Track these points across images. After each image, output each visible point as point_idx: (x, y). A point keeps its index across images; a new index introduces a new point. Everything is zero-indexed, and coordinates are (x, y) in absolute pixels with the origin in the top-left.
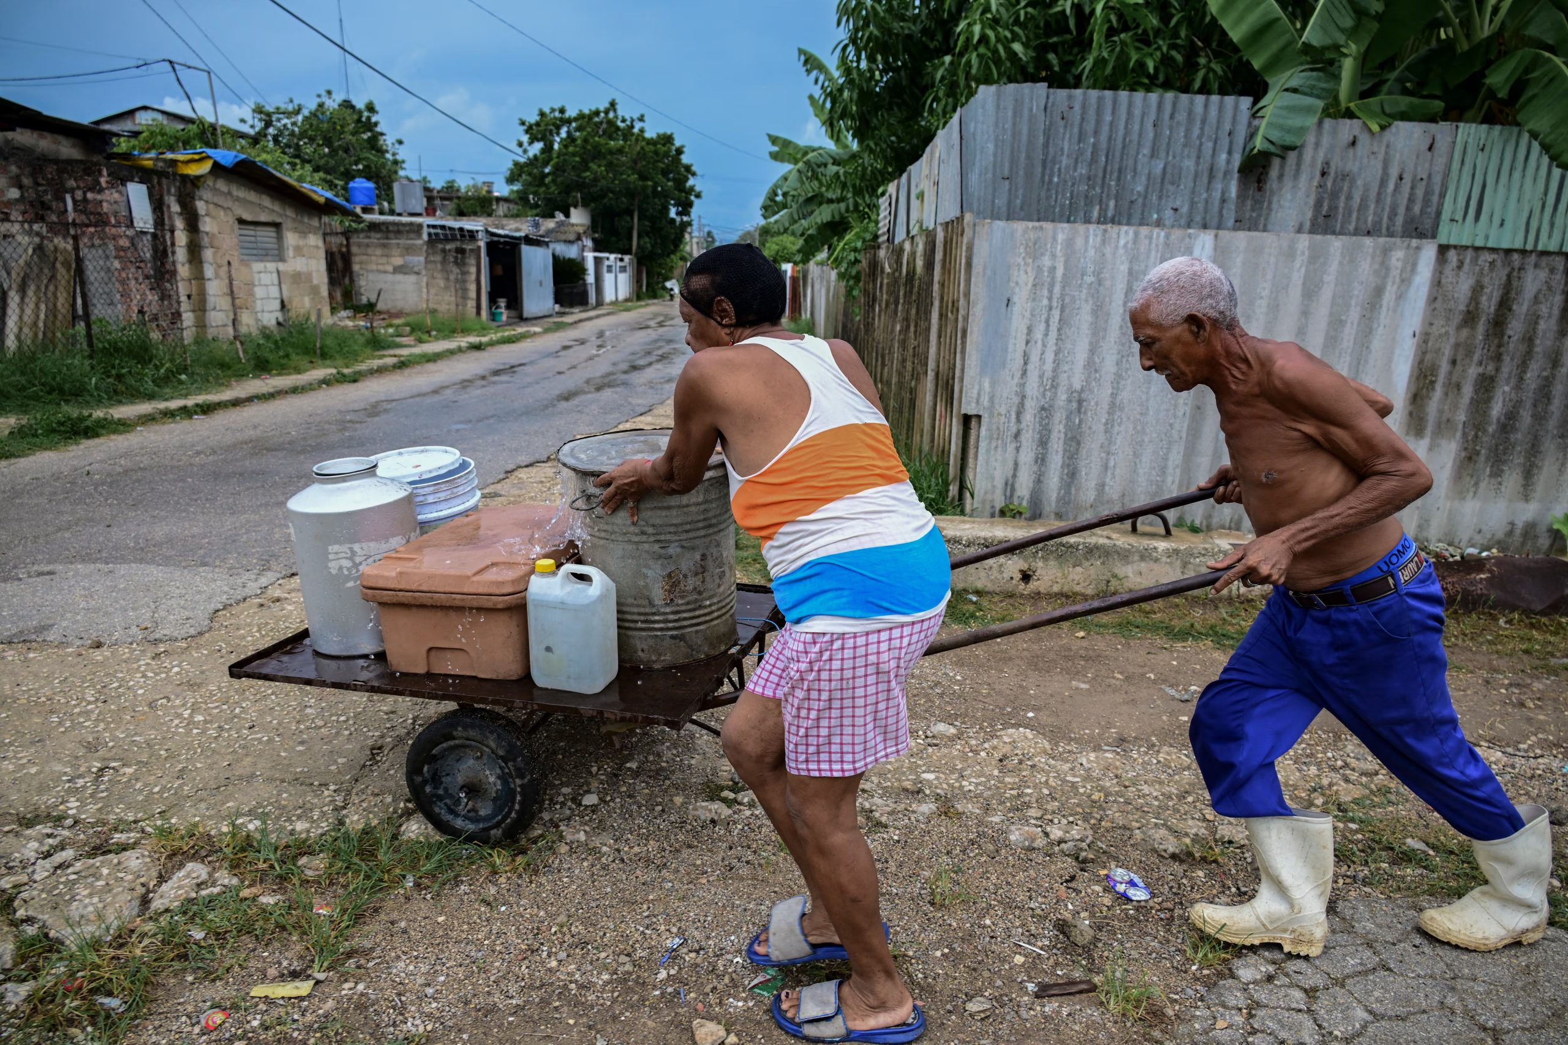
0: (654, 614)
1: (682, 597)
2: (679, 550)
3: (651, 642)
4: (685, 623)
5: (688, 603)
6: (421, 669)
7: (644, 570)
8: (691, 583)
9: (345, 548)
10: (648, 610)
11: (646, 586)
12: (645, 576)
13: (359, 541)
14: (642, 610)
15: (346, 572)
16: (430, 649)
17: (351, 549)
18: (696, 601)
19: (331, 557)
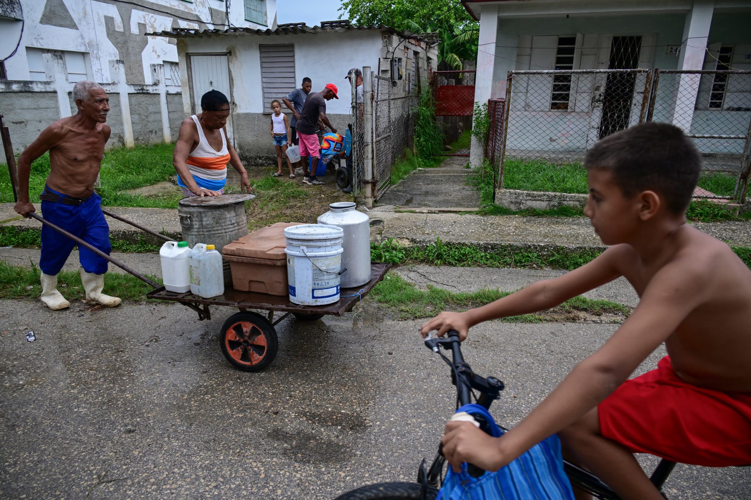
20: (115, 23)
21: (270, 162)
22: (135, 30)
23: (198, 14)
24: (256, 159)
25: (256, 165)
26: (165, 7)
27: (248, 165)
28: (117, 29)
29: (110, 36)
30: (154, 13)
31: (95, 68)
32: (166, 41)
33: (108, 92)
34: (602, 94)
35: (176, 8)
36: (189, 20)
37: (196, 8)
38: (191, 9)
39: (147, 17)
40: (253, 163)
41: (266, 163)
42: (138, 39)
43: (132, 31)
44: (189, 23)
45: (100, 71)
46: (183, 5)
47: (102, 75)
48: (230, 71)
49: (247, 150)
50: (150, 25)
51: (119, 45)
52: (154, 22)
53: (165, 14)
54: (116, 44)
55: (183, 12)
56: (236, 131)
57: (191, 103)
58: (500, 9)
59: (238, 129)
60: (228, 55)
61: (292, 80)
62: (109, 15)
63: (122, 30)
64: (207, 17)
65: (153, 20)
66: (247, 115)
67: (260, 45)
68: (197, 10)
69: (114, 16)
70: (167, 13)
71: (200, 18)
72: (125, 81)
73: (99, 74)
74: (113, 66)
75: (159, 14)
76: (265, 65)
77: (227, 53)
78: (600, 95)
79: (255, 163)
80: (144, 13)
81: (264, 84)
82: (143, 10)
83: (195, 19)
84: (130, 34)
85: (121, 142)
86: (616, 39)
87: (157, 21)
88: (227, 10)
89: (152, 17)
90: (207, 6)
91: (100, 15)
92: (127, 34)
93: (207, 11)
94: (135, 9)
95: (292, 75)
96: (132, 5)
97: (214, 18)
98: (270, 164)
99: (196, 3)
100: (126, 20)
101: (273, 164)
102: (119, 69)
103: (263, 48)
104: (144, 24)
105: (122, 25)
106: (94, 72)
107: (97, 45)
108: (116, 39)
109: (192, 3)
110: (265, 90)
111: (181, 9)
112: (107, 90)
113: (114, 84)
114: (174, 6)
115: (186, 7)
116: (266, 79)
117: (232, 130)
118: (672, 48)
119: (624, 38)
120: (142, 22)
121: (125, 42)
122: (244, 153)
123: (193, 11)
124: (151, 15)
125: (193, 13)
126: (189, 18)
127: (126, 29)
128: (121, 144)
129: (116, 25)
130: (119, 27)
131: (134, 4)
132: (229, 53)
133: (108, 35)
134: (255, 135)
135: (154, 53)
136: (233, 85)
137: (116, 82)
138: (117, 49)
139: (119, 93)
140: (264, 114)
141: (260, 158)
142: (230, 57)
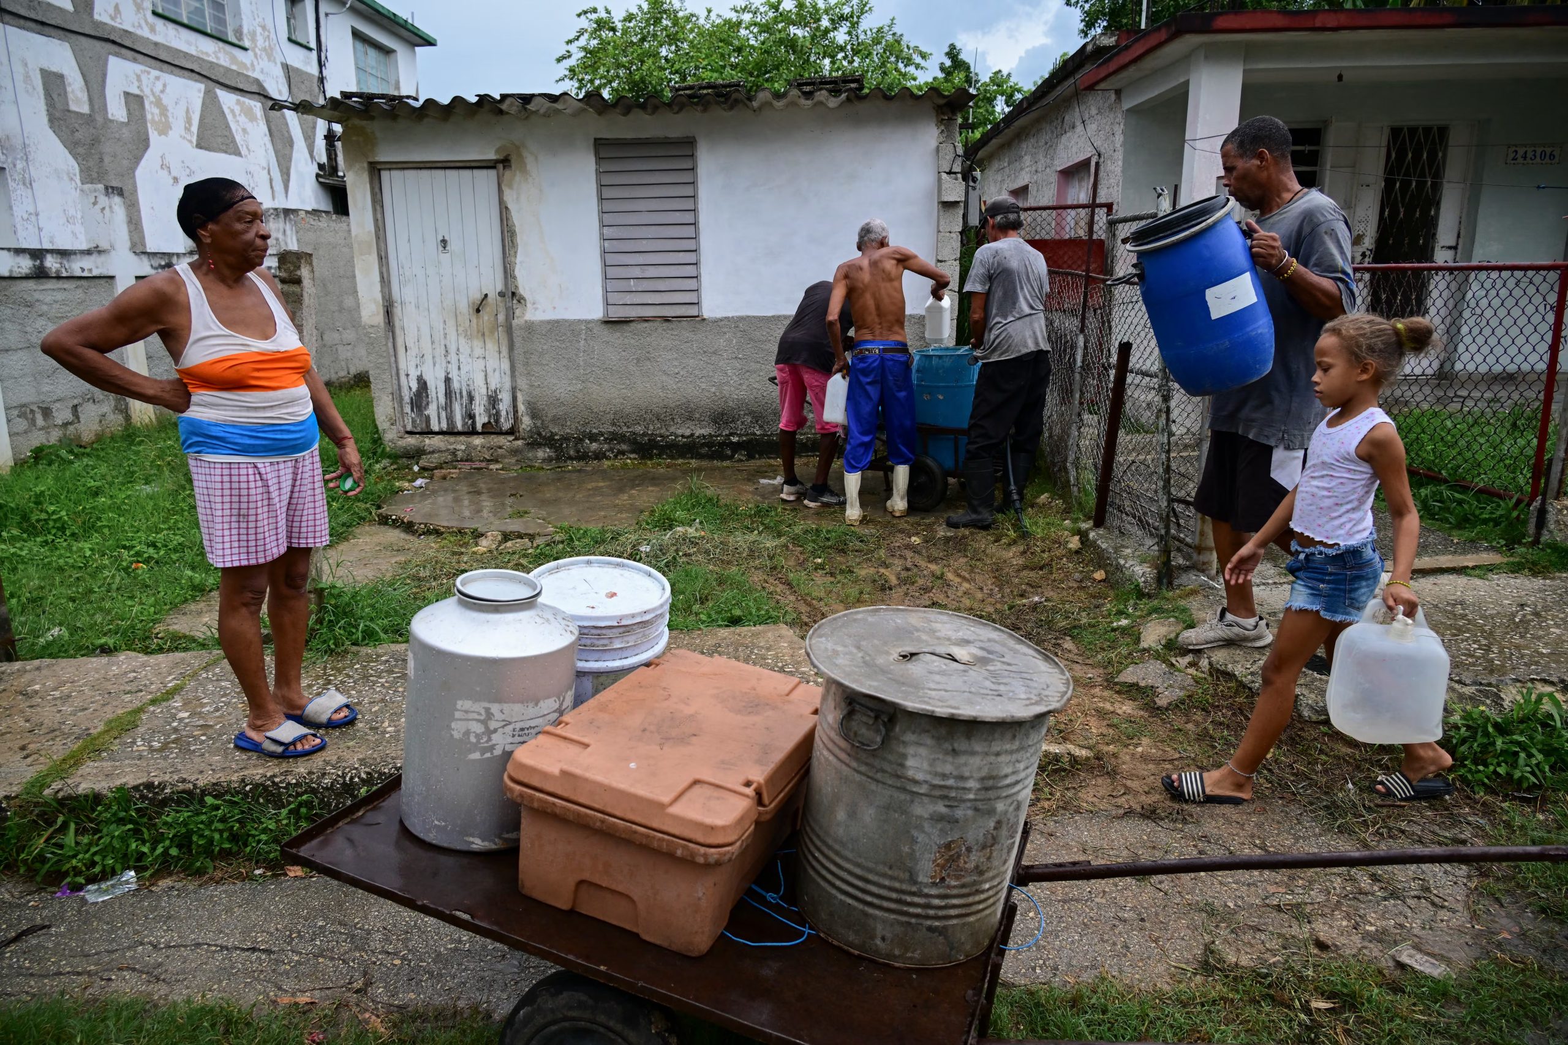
0: (913, 894)
1: (958, 878)
2: (970, 813)
3: (899, 929)
4: (953, 912)
5: (963, 886)
6: (565, 905)
7: (915, 833)
8: (974, 859)
9: (479, 707)
10: (904, 887)
11: (912, 855)
12: (914, 841)
13: (499, 700)
14: (897, 885)
15: (473, 739)
16: (581, 882)
17: (487, 710)
18: (975, 883)
19: (457, 715)
20: (69, 89)
21: (624, 447)
22: (117, 110)
23: (261, 78)
24: (581, 440)
25: (583, 457)
26: (186, 55)
27: (558, 459)
28: (73, 107)
29: (57, 123)
30: (161, 70)
31: (19, 211)
32: (190, 142)
33: (86, 274)
34: (1368, 253)
35: (210, 59)
36: (241, 90)
37: (255, 63)
38: (244, 65)
39: (144, 77)
40: (572, 453)
41: (611, 450)
42: (126, 133)
43: (110, 111)
44: (242, 99)
45: (33, 218)
46: (226, 53)
47: (40, 229)
48: (504, 211)
49: (555, 420)
50: (152, 99)
51: (80, 150)
52: (162, 92)
53: (186, 73)
54: (72, 146)
55: (228, 70)
56: (520, 368)
57: (383, 297)
58: (1248, 53)
59: (526, 364)
60: (501, 166)
61: (689, 231)
62: (54, 69)
63: (85, 109)
64: (280, 87)
65: (159, 86)
66: (555, 324)
67: (596, 139)
68: (258, 68)
69: (65, 71)
70: (192, 71)
71: (264, 89)
72: (128, 244)
73: (30, 227)
74: (95, 204)
75: (172, 73)
76: (608, 193)
77: (497, 161)
78: (1364, 255)
79: (578, 451)
80: (138, 68)
81: (607, 244)
82: (135, 60)
83: (254, 89)
84: (108, 121)
85: (121, 411)
86: (1395, 132)
87: (168, 90)
88: (321, 72)
89: (157, 78)
90: (279, 59)
91: (30, 66)
92: (99, 119)
93: (279, 72)
94: (117, 55)
95: (688, 218)
96: (109, 46)
97: (294, 90)
98: (623, 453)
99: (254, 51)
100: (95, 84)
101: (632, 452)
102: (112, 211)
103: (604, 149)
104: (137, 96)
105: (84, 97)
106: (18, 220)
107: (25, 146)
108: (73, 132)
109: (245, 49)
110: (611, 259)
111: (222, 62)
112: (83, 270)
113: (95, 251)
114: (207, 54)
115: (234, 59)
116: (611, 229)
117: (506, 365)
118: (1516, 152)
119: (1413, 131)
120: (135, 91)
121: (95, 141)
122: (545, 428)
123: (247, 69)
124: (155, 73)
125: (250, 73)
126: (241, 86)
127: (96, 107)
128: (120, 418)
129: (70, 96)
130: (78, 101)
131: (114, 42)
132: (502, 163)
133: (52, 120)
134: (577, 378)
135: (165, 172)
136: (514, 245)
137: (104, 245)
138: (76, 159)
139: (112, 278)
140: (606, 322)
141: (593, 438)
142: (508, 173)
